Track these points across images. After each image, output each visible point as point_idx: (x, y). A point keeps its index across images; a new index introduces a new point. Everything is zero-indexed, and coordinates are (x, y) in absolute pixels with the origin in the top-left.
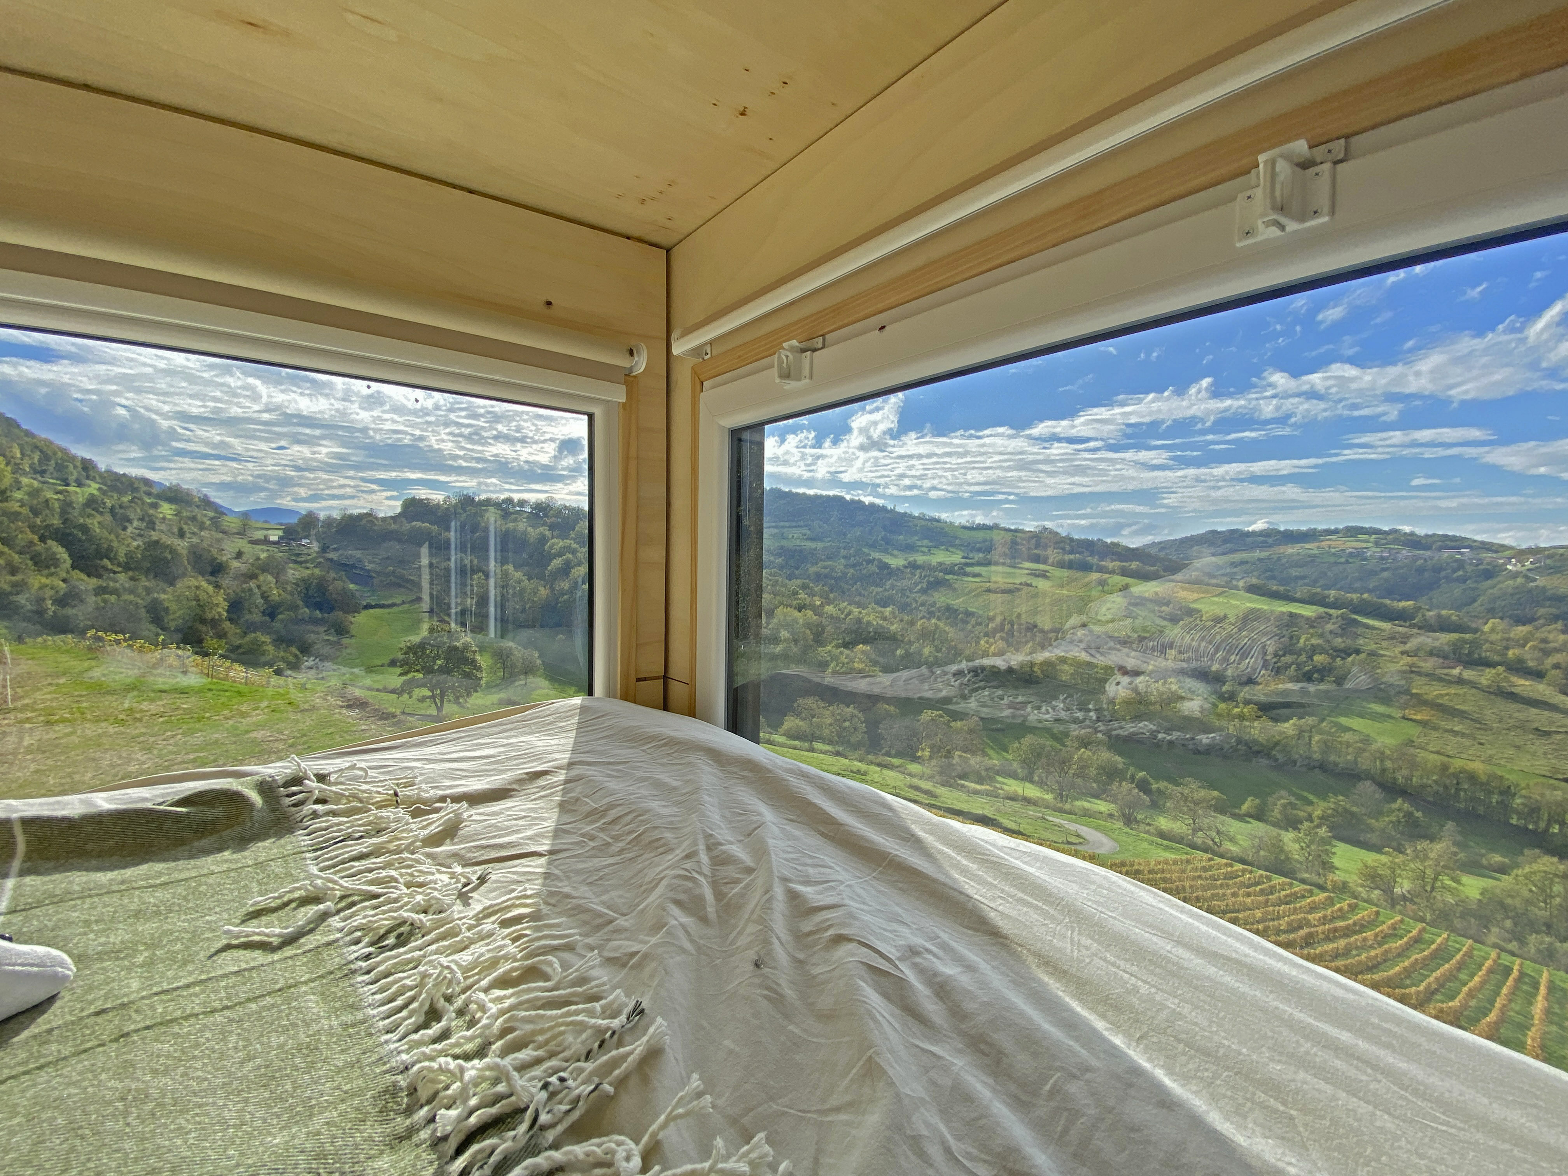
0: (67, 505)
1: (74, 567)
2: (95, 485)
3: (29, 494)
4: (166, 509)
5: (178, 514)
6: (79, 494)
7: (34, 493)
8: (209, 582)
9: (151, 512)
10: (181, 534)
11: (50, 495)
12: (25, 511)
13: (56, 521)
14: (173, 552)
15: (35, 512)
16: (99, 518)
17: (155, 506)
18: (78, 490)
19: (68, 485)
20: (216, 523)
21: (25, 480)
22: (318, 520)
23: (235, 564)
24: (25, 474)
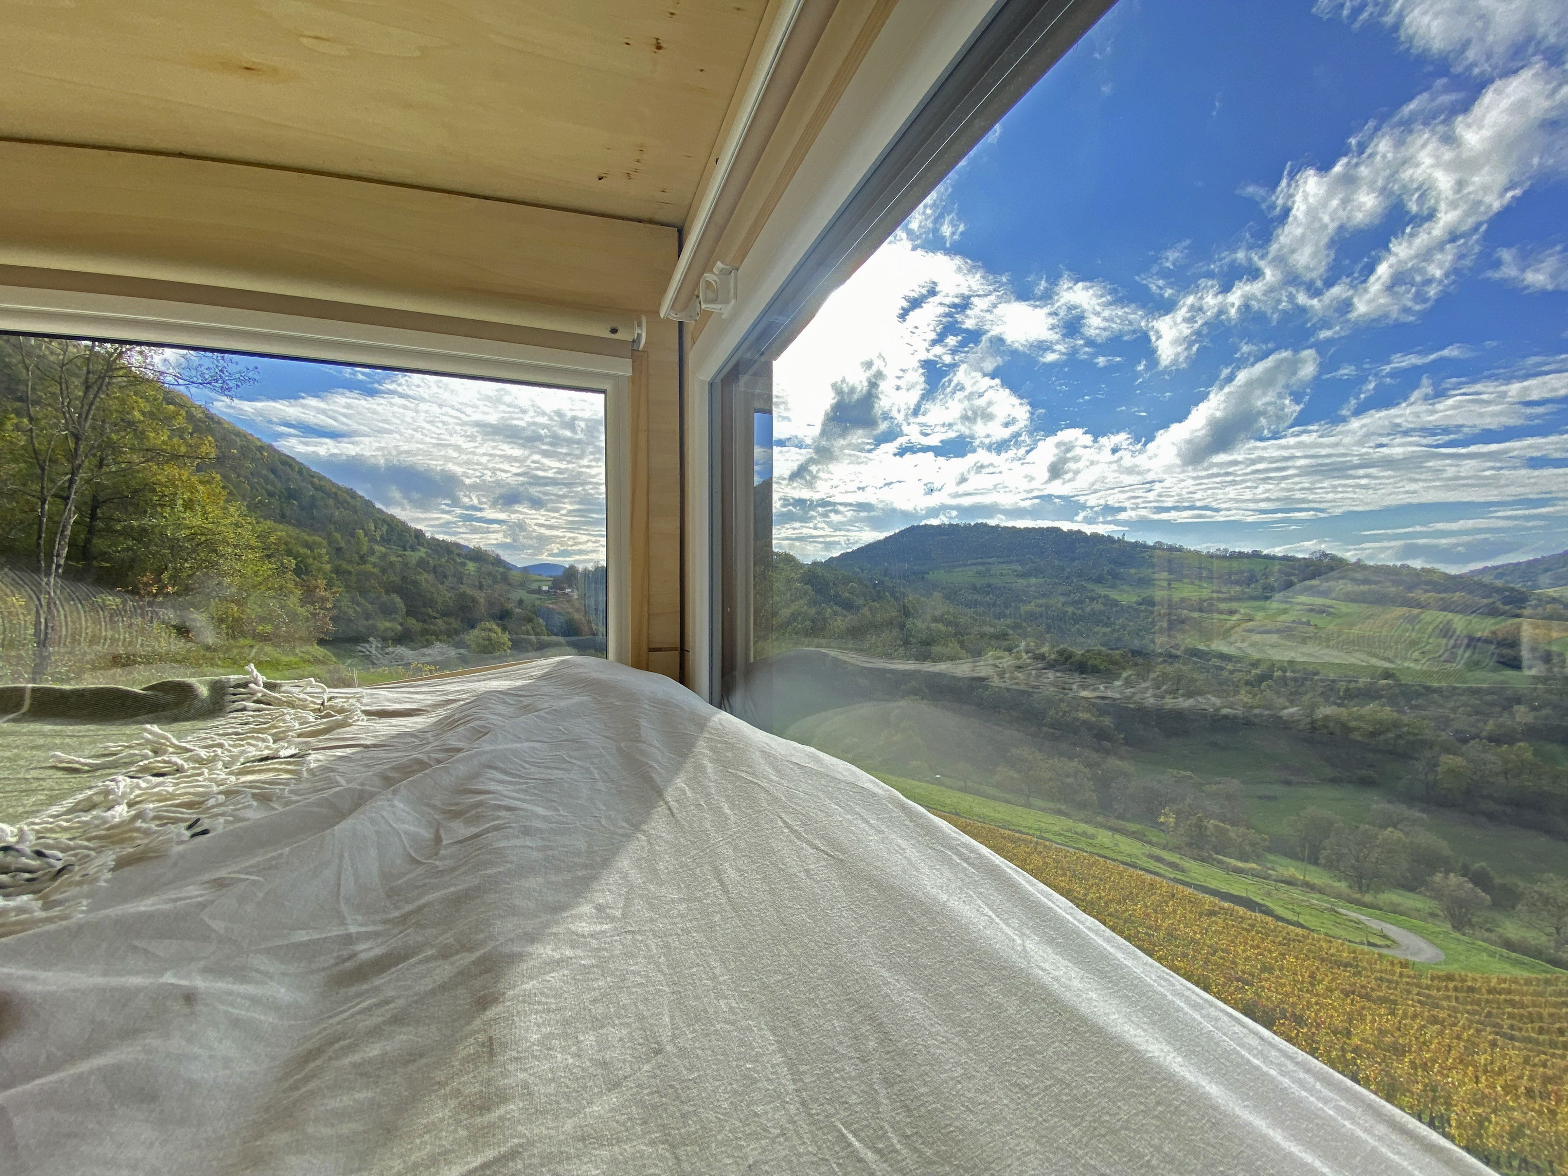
0: (405, 565)
1: (408, 613)
2: (423, 550)
3: (379, 558)
4: (471, 566)
5: (479, 570)
6: (414, 557)
7: (384, 557)
8: (498, 625)
9: (461, 569)
10: (481, 587)
11: (393, 558)
12: (376, 570)
13: (396, 579)
14: (474, 600)
15: (384, 571)
16: (426, 575)
17: (464, 564)
18: (412, 553)
19: (405, 550)
20: (505, 578)
21: (377, 547)
22: (577, 572)
23: (518, 610)
24: (377, 543)
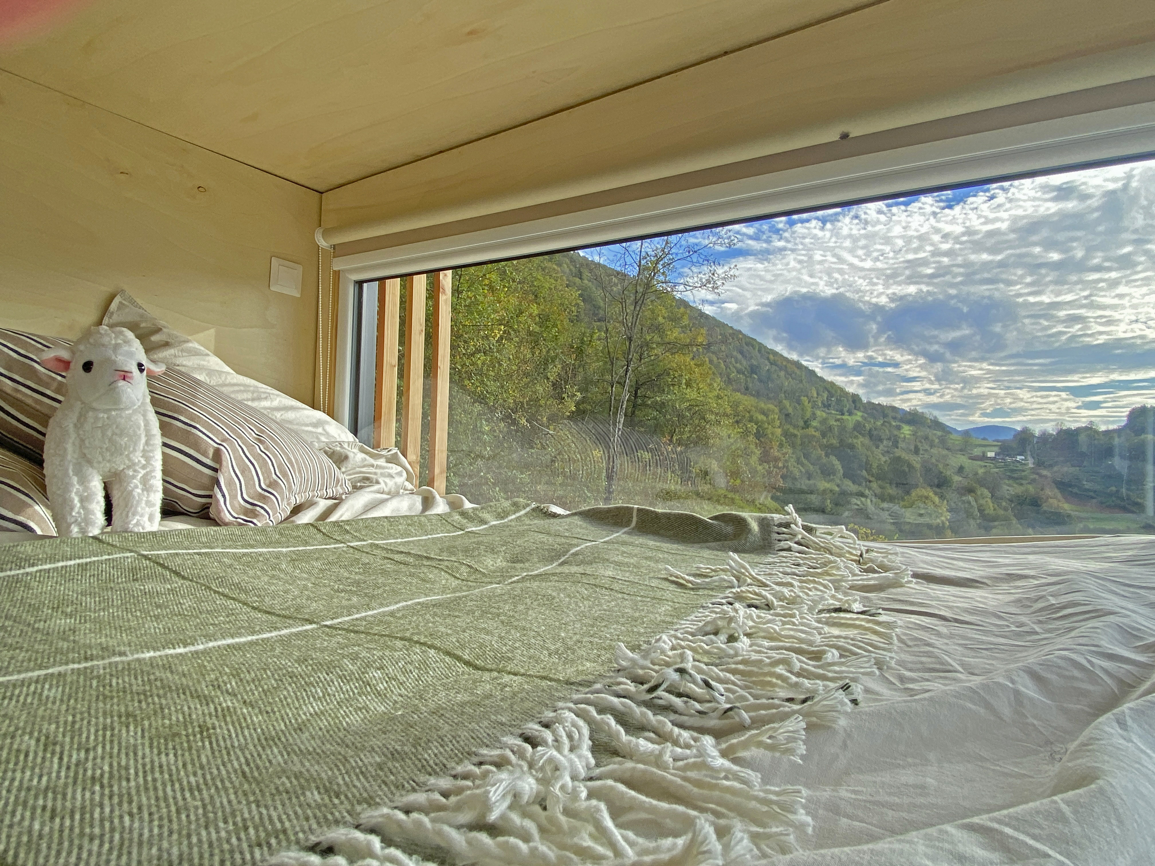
1: (845, 476)
2: (859, 414)
4: (907, 430)
5: (914, 434)
6: (851, 420)
9: (896, 432)
13: (835, 442)
14: (910, 466)
16: (861, 439)
17: (899, 428)
20: (943, 441)
21: (818, 413)
22: (1033, 436)
